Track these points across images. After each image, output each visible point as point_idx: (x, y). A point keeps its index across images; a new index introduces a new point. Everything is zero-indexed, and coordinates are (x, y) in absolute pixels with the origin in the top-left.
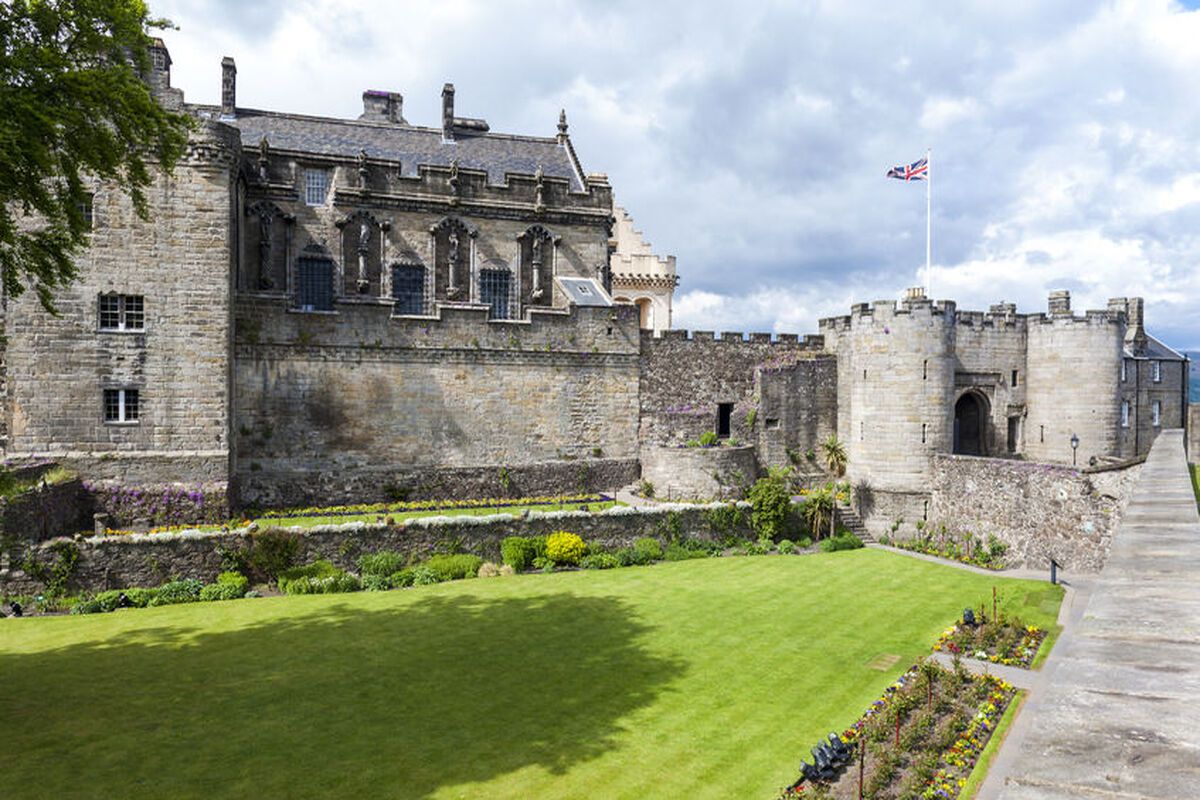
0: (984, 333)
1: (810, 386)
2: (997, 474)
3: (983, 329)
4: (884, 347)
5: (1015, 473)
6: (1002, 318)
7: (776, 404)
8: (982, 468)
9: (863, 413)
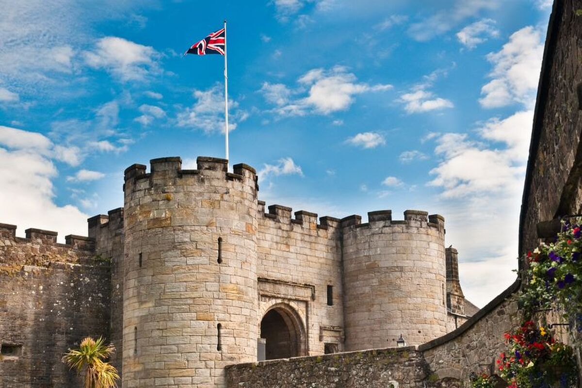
0: (292, 234)
1: (72, 300)
2: (311, 376)
3: (292, 230)
4: (166, 219)
5: (333, 369)
6: (313, 219)
7: (18, 322)
8: (293, 371)
9: (137, 314)
